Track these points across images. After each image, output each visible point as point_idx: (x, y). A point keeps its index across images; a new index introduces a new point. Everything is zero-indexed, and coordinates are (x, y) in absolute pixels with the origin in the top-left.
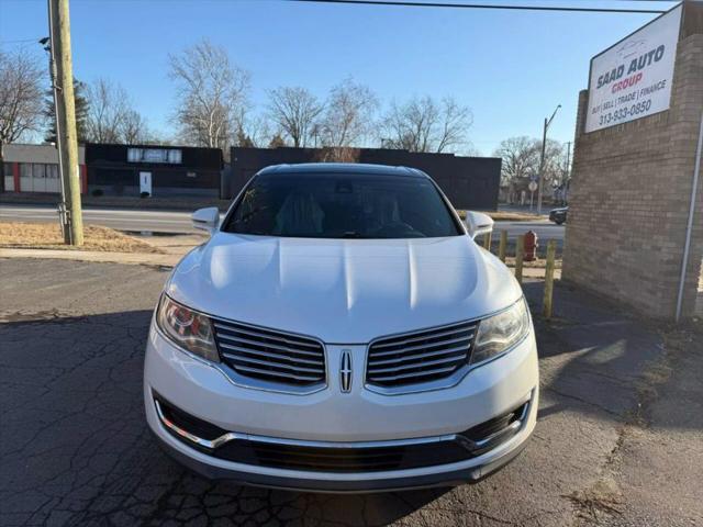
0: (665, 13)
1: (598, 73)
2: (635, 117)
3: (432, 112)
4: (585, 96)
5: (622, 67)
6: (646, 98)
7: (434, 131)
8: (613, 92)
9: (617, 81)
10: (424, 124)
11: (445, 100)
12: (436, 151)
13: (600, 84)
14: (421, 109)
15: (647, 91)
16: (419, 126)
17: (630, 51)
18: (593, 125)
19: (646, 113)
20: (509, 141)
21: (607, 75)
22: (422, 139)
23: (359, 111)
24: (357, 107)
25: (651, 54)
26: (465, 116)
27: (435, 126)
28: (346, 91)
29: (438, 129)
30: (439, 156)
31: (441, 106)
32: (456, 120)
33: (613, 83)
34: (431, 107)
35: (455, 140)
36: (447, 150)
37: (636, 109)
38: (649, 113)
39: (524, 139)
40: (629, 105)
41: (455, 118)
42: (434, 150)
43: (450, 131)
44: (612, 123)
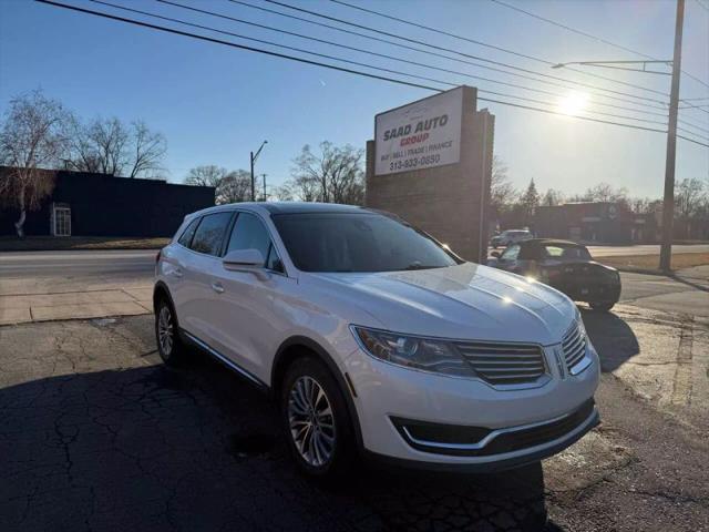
0: (444, 92)
1: (384, 128)
2: (426, 166)
3: (119, 136)
4: (371, 145)
5: (409, 127)
6: (435, 153)
7: (124, 154)
8: (402, 145)
9: (406, 137)
10: (111, 147)
11: (134, 124)
12: (128, 175)
13: (387, 136)
14: (108, 130)
15: (433, 147)
16: (107, 148)
17: (417, 114)
18: (383, 168)
19: (435, 164)
20: (199, 170)
21: (394, 131)
22: (110, 161)
23: (51, 128)
25: (436, 119)
26: (158, 142)
27: (124, 149)
28: (32, 104)
29: (128, 153)
30: (132, 180)
31: (129, 128)
32: (149, 145)
33: (400, 138)
34: (118, 129)
35: (149, 166)
36: (141, 175)
37: (426, 160)
38: (440, 163)
39: (212, 167)
40: (420, 156)
41: (147, 142)
42: (126, 173)
43: (143, 155)
44: (403, 169)
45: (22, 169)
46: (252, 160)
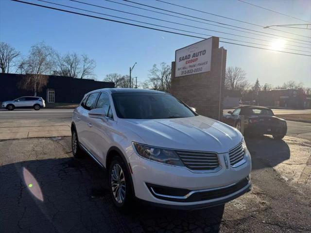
0: (206, 39)
1: (179, 56)
2: (196, 73)
3: (76, 61)
4: (174, 64)
5: (190, 55)
6: (200, 67)
7: (78, 69)
8: (186, 63)
9: (188, 60)
10: (73, 65)
11: (82, 56)
12: (80, 77)
13: (180, 60)
14: (72, 58)
15: (200, 64)
16: (71, 66)
17: (193, 50)
18: (178, 74)
19: (200, 72)
20: (110, 75)
21: (183, 57)
22: (73, 71)
23: (47, 58)
24: (46, 56)
25: (201, 52)
26: (92, 63)
27: (78, 66)
28: (40, 48)
29: (80, 68)
30: (81, 79)
31: (81, 58)
32: (88, 65)
33: (186, 60)
34: (76, 58)
35: (88, 73)
36: (85, 77)
37: (196, 70)
38: (202, 72)
39: (115, 74)
40: (193, 69)
41: (88, 63)
42: (79, 77)
43: (86, 69)
44: (187, 74)
45: (35, 75)
46: (130, 70)
